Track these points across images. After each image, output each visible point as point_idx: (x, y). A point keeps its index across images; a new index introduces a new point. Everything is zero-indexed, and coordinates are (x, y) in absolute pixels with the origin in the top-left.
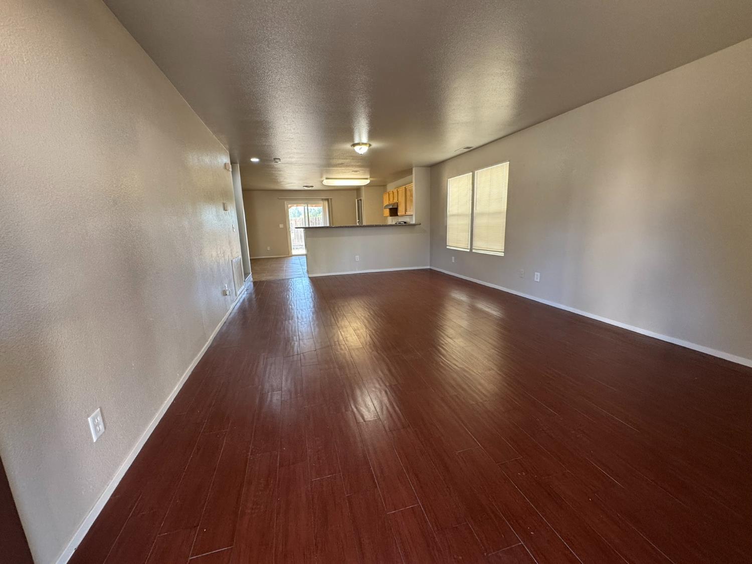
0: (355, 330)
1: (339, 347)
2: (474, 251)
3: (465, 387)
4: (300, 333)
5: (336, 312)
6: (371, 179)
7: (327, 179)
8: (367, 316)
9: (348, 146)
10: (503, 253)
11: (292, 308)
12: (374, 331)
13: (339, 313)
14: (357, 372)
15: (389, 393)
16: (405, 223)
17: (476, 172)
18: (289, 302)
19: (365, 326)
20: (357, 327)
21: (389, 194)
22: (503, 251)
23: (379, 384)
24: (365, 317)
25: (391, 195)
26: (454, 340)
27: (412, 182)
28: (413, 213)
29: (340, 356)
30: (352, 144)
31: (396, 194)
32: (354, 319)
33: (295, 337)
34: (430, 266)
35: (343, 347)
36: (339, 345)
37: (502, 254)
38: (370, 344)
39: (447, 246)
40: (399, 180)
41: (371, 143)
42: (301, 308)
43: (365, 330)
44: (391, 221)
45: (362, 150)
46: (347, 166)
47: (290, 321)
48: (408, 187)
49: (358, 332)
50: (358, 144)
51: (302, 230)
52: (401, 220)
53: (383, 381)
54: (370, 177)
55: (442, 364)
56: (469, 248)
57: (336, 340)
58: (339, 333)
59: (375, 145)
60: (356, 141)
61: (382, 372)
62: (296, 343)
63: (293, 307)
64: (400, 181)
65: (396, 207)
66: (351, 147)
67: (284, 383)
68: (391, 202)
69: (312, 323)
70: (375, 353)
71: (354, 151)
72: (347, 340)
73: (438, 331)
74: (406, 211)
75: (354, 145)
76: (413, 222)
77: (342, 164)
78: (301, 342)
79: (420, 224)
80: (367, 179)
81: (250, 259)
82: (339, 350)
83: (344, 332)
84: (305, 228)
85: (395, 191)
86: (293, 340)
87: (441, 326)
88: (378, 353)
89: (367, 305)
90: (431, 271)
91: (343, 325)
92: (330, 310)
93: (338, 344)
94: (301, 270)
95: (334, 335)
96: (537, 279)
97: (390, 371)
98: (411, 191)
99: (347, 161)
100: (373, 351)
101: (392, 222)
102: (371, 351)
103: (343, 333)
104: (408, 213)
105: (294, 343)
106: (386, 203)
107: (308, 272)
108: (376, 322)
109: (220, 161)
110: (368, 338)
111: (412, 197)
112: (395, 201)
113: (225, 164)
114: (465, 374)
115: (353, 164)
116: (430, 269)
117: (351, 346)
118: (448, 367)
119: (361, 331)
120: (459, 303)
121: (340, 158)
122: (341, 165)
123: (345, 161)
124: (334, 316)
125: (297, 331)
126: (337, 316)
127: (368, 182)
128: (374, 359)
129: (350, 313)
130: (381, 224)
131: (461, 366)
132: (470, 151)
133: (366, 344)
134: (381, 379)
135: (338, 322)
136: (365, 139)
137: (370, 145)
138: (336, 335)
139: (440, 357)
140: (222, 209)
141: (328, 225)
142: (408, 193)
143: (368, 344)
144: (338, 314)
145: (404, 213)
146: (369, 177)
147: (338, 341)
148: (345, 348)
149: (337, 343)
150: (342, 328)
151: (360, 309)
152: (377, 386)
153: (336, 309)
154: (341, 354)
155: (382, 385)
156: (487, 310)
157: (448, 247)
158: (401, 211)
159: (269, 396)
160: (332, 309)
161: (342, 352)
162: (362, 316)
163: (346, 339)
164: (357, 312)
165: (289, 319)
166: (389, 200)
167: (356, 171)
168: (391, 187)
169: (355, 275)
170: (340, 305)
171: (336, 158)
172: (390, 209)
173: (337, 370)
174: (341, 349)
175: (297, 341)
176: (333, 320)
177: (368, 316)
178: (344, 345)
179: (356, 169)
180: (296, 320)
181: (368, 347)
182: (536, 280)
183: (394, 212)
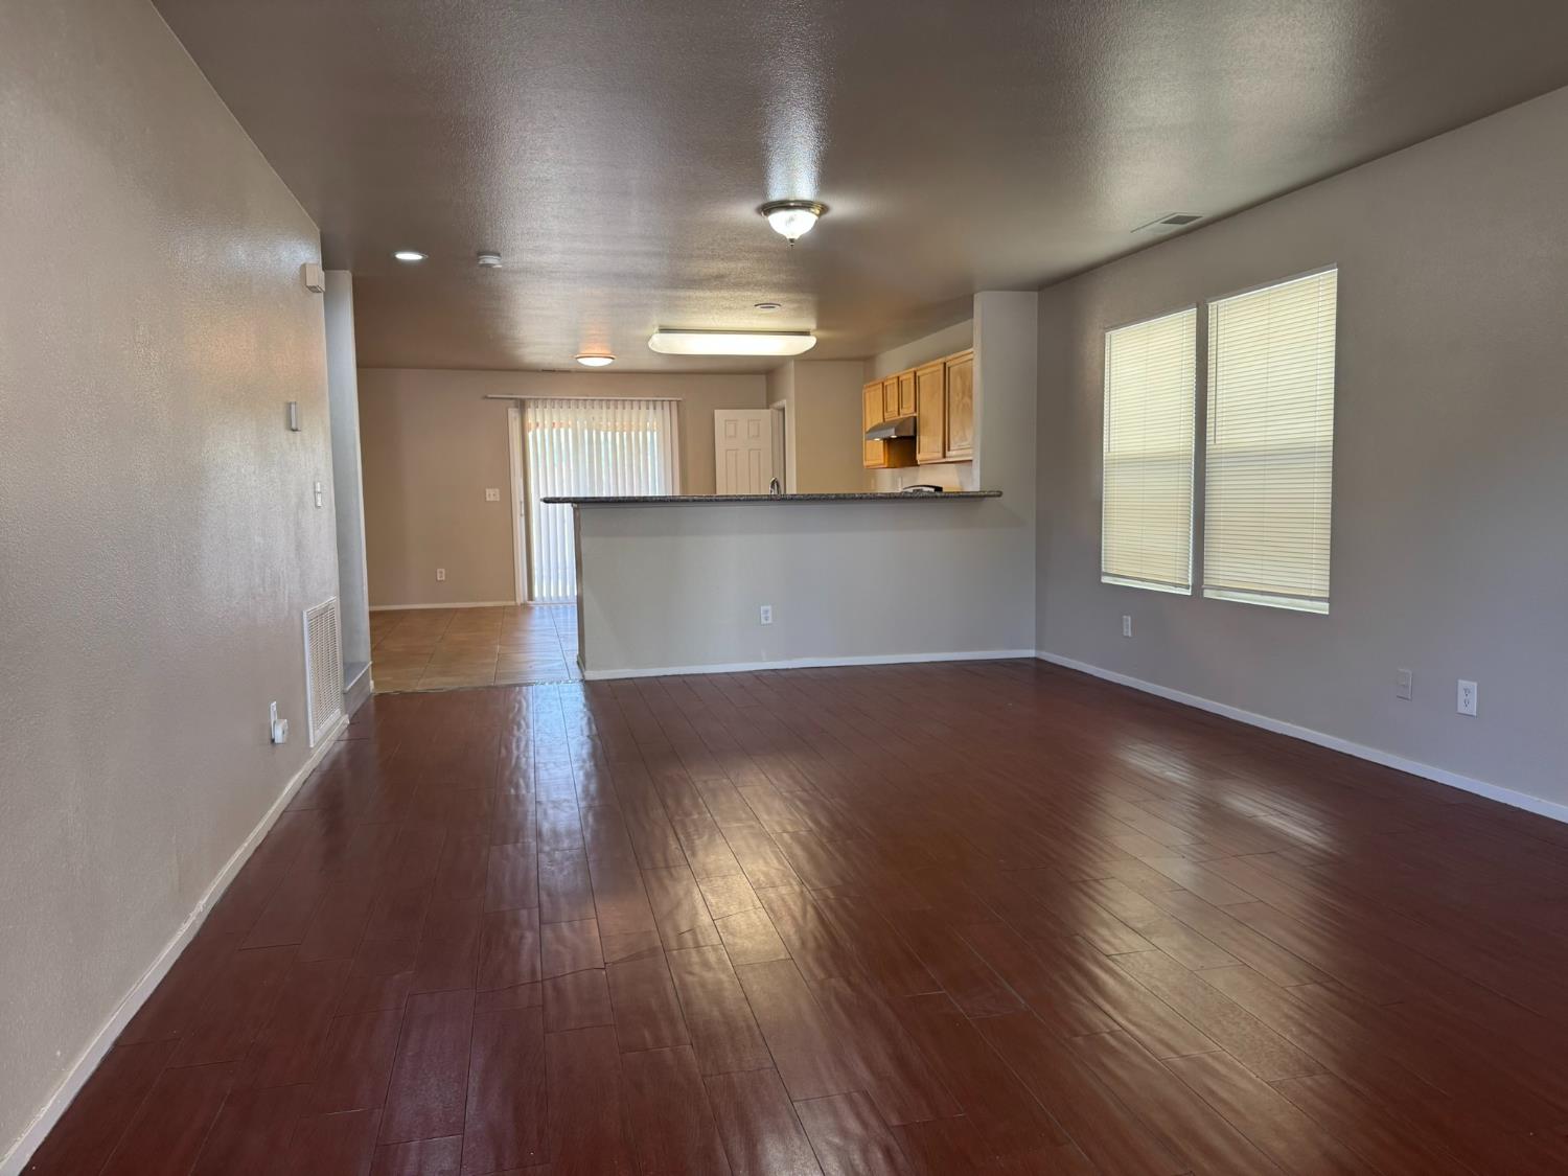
0: (757, 887)
1: (695, 958)
2: (1208, 594)
3: (1217, 1141)
4: (544, 897)
5: (688, 814)
6: (818, 333)
7: (664, 330)
8: (803, 833)
9: (744, 212)
10: (1327, 605)
11: (517, 796)
12: (830, 894)
13: (696, 816)
14: (769, 1064)
15: (900, 1159)
16: (938, 489)
17: (1212, 306)
18: (507, 773)
19: (798, 870)
20: (766, 875)
21: (884, 387)
22: (1327, 596)
23: (859, 1116)
24: (795, 836)
25: (892, 392)
26: (1153, 940)
27: (971, 345)
28: (975, 455)
29: (699, 991)
30: (760, 202)
31: (908, 388)
32: (753, 843)
33: (524, 913)
34: (1039, 647)
35: (712, 957)
36: (698, 946)
37: (1323, 608)
38: (819, 947)
39: (1099, 573)
40: (925, 339)
41: (827, 201)
42: (554, 797)
43: (797, 888)
44: (891, 481)
45: (794, 226)
46: (739, 285)
47: (510, 848)
48: (954, 361)
49: (772, 894)
50: (784, 205)
51: (568, 507)
52: (926, 478)
53: (872, 1105)
54: (820, 327)
55: (1113, 1042)
56: (1190, 583)
57: (684, 928)
58: (697, 896)
59: (842, 208)
60: (776, 195)
61: (869, 1061)
62: (529, 937)
63: (524, 792)
64: (928, 343)
65: (912, 434)
66: (758, 218)
67: (473, 1102)
68: (892, 414)
69: (591, 858)
70: (837, 983)
71: (769, 230)
72: (725, 926)
73: (1086, 900)
74: (946, 447)
75: (769, 208)
76: (974, 486)
77: (720, 277)
78: (548, 933)
79: (1000, 494)
80: (805, 333)
81: (373, 615)
82: (697, 969)
83: (714, 892)
84: (578, 503)
85: (908, 377)
86: (516, 923)
87: (1096, 881)
88: (849, 983)
89: (805, 790)
90: (1041, 670)
91: (711, 867)
92: (665, 806)
93: (691, 943)
94: (559, 657)
95: (678, 905)
96: (1466, 703)
97: (901, 1061)
98: (965, 375)
99: (740, 265)
100: (830, 976)
101: (894, 483)
102: (821, 975)
103: (709, 897)
104: (953, 454)
105: (522, 937)
106: (873, 418)
107: (582, 662)
108: (840, 859)
109: (285, 255)
110: (812, 923)
111: (971, 397)
112: (908, 411)
113: (304, 266)
114: (1215, 1087)
115: (759, 277)
116: (1037, 660)
117: (745, 952)
118: (1138, 1052)
119: (784, 890)
120: (1157, 791)
121: (713, 257)
122: (718, 281)
123: (732, 265)
124: (679, 831)
125: (533, 884)
126: (691, 830)
127: (809, 342)
128: (836, 1006)
129: (739, 820)
130: (856, 491)
131: (1195, 1053)
132: (1188, 231)
133: (803, 943)
134: (866, 1095)
135: (694, 854)
136: (805, 189)
137: (824, 209)
138: (686, 907)
139: (1100, 1008)
140: (281, 423)
141: (677, 493)
142: (956, 383)
143: (811, 944)
144: (693, 821)
145: (940, 455)
146: (811, 325)
147: (692, 930)
148: (720, 960)
149: (688, 936)
150: (708, 875)
151: (777, 804)
152: (853, 1125)
153: (687, 802)
154: (703, 985)
155: (873, 1121)
156: (1276, 822)
157: (1105, 580)
158: (928, 447)
159: (413, 1157)
160: (670, 802)
161: (708, 975)
162: (785, 831)
163: (720, 922)
164: (764, 817)
165: (505, 842)
166: (885, 408)
167: (769, 305)
168: (894, 362)
169: (757, 676)
170: (700, 785)
171: (699, 257)
172: (888, 441)
173: (689, 1052)
174: (706, 964)
175: (531, 927)
176: (673, 845)
177: (811, 831)
178: (715, 948)
179: (770, 297)
180: (534, 844)
181: (810, 959)
182: (1462, 709)
183: (903, 447)
